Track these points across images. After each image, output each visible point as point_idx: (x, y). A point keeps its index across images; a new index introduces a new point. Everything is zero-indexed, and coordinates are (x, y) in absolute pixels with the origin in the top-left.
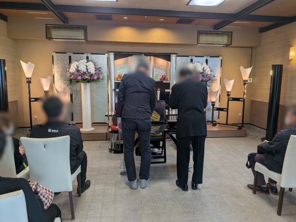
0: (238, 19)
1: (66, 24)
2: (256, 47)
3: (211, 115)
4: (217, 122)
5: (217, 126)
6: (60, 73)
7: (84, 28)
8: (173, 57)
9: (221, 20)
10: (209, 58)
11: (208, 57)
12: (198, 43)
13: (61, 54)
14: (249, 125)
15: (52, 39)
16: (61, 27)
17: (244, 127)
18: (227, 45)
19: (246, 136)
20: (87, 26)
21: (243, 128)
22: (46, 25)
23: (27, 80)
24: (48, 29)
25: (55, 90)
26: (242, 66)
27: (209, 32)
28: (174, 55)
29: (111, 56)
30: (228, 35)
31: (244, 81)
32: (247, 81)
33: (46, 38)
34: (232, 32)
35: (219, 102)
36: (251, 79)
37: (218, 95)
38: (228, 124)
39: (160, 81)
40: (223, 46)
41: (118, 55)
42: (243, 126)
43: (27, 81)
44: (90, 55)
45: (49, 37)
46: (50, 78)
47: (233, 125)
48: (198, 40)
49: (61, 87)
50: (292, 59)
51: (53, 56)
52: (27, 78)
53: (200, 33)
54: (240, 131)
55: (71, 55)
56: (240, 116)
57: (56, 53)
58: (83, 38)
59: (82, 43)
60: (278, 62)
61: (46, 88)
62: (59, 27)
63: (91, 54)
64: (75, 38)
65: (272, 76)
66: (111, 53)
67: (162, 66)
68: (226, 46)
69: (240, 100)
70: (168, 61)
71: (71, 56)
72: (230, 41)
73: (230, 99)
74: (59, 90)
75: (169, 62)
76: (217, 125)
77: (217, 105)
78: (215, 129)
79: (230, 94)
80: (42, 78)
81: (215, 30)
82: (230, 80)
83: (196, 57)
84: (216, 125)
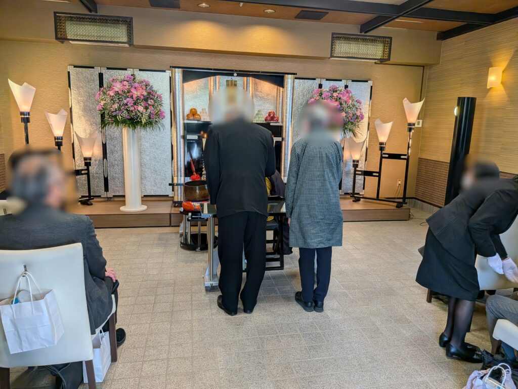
0: (404, 14)
1: (93, 13)
2: (430, 66)
3: (352, 183)
4: (360, 195)
5: (360, 202)
6: (82, 104)
7: (128, 23)
8: (289, 80)
9: (375, 16)
10: (350, 83)
11: (348, 81)
12: (332, 56)
13: (84, 69)
14: (414, 200)
15: (66, 41)
16: (84, 18)
17: (406, 203)
18: (382, 61)
19: (409, 220)
20: (131, 19)
21: (404, 205)
22: (55, 13)
23: (23, 116)
24: (59, 21)
25: (75, 135)
26: (406, 99)
27: (352, 37)
28: (290, 76)
29: (177, 74)
30: (384, 43)
31: (410, 124)
32: (414, 124)
33: (57, 38)
34: (391, 38)
35: (366, 160)
36: (421, 121)
37: (364, 149)
38: (380, 198)
39: (264, 122)
40: (375, 63)
41: (190, 74)
42: (404, 202)
43: (22, 118)
44: (139, 72)
45: (61, 38)
46: (65, 113)
47: (388, 200)
48: (332, 51)
49: (85, 130)
50: (491, 88)
51: (69, 73)
52: (22, 113)
53: (336, 37)
54: (399, 210)
55: (104, 71)
56: (399, 184)
57: (75, 67)
58: (125, 39)
59: (124, 49)
60: (467, 93)
61: (58, 132)
62: (79, 18)
63: (140, 70)
64: (109, 40)
65: (456, 117)
66: (177, 69)
67: (268, 95)
68: (379, 62)
69: (402, 157)
70: (280, 86)
71: (102, 74)
72: (387, 52)
73: (384, 156)
74: (82, 135)
75: (281, 88)
76: (362, 199)
77: (362, 167)
78: (357, 206)
79: (384, 147)
80: (49, 114)
81: (363, 34)
82: (385, 122)
83: (328, 82)
84: (359, 200)
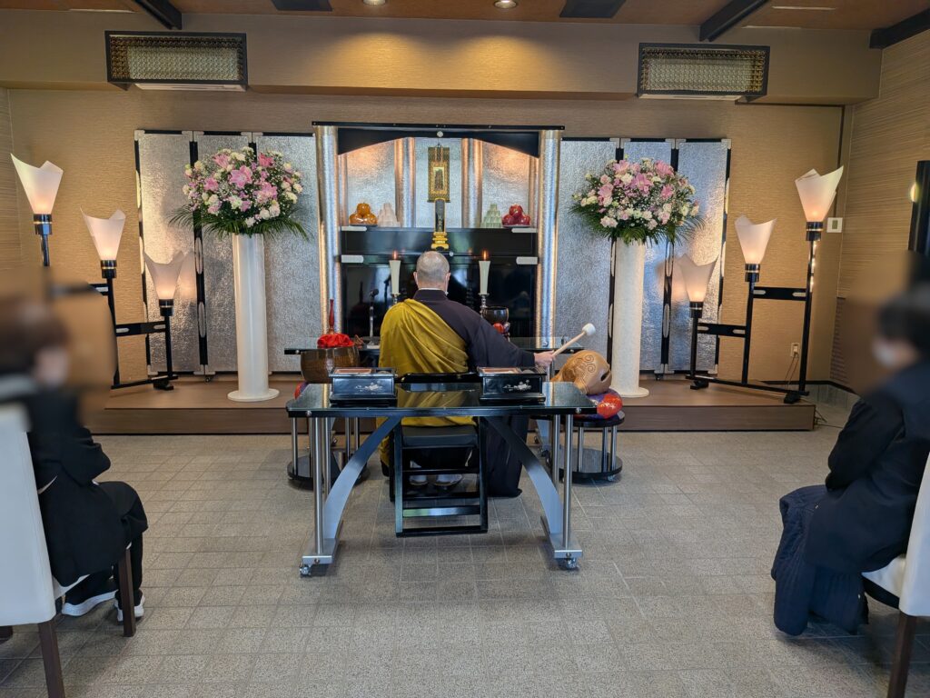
1: (175, 30)
2: (858, 104)
3: (689, 350)
4: (709, 375)
5: (708, 390)
7: (237, 43)
8: (549, 140)
10: (682, 146)
11: (679, 141)
12: (641, 91)
13: (164, 135)
14: (827, 386)
15: (131, 85)
17: (807, 394)
18: (750, 97)
19: (813, 429)
20: (244, 36)
21: (803, 398)
22: (107, 33)
23: (38, 223)
24: (114, 48)
27: (682, 50)
28: (551, 131)
29: (326, 136)
30: (753, 59)
31: (810, 225)
32: (820, 225)
33: (110, 79)
34: (767, 49)
35: (720, 302)
36: (840, 220)
37: (715, 280)
38: (749, 383)
39: (501, 227)
40: (737, 102)
41: (350, 138)
42: (802, 392)
44: (262, 137)
45: (119, 78)
46: (122, 216)
47: (770, 386)
48: (640, 79)
49: (165, 251)
51: (136, 143)
52: (38, 217)
53: (648, 53)
54: (791, 408)
55: (198, 137)
56: (796, 353)
57: (147, 132)
58: (234, 76)
59: (234, 96)
61: (108, 252)
63: (266, 134)
64: (204, 78)
65: (915, 205)
66: (326, 128)
68: (746, 101)
69: (795, 294)
70: (533, 155)
71: (196, 144)
72: (760, 79)
73: (756, 292)
76: (711, 384)
77: (711, 315)
78: (700, 399)
79: (758, 274)
80: (90, 218)
81: (707, 42)
82: (758, 220)
83: (635, 143)
84: (706, 386)
